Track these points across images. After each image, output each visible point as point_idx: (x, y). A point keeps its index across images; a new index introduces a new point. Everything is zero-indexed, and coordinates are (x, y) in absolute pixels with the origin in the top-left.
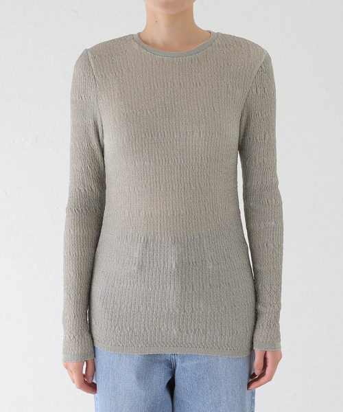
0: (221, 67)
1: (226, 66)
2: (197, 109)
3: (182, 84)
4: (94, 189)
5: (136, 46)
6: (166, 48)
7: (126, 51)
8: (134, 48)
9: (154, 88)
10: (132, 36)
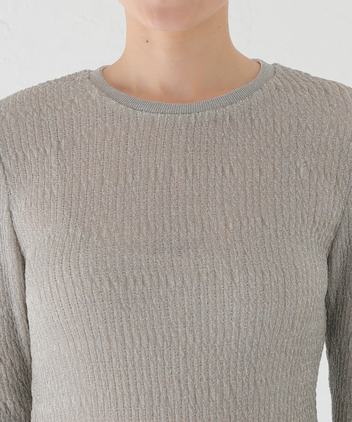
0: (282, 131)
1: (295, 128)
2: (222, 224)
3: (190, 172)
4: (11, 406)
5: (95, 93)
6: (168, 98)
7: (72, 101)
8: (89, 97)
9: (126, 182)
10: (88, 75)
